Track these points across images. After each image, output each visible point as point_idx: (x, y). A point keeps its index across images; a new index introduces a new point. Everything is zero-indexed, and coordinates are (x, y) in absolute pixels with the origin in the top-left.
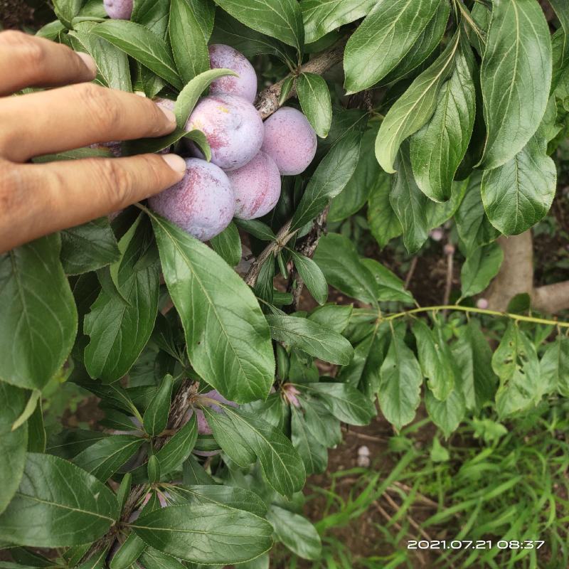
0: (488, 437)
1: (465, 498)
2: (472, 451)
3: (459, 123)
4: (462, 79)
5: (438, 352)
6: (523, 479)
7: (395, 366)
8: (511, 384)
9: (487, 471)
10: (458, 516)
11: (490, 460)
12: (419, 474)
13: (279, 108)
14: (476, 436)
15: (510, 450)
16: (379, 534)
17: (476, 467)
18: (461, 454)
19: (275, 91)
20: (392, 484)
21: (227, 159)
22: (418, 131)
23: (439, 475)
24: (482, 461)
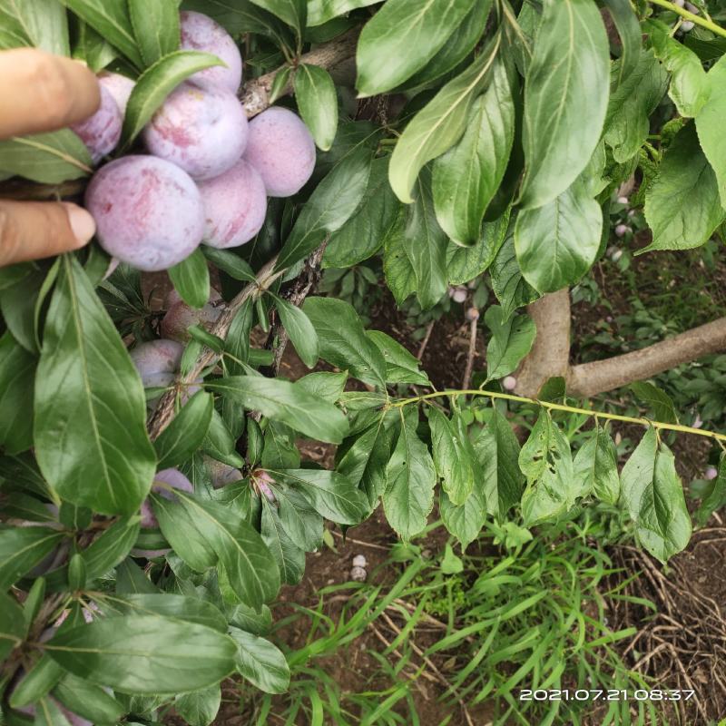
0: (510, 544)
1: (479, 618)
2: (490, 561)
3: (493, 149)
4: (500, 95)
5: (456, 446)
6: (548, 594)
7: (404, 463)
8: (540, 485)
9: (506, 585)
10: (469, 639)
11: (510, 571)
12: (426, 588)
13: (269, 107)
14: (496, 542)
15: (535, 560)
16: (375, 663)
17: (493, 580)
18: (477, 564)
19: (265, 84)
20: (393, 601)
21: (198, 162)
22: (443, 154)
23: (449, 590)
24: (500, 573)
